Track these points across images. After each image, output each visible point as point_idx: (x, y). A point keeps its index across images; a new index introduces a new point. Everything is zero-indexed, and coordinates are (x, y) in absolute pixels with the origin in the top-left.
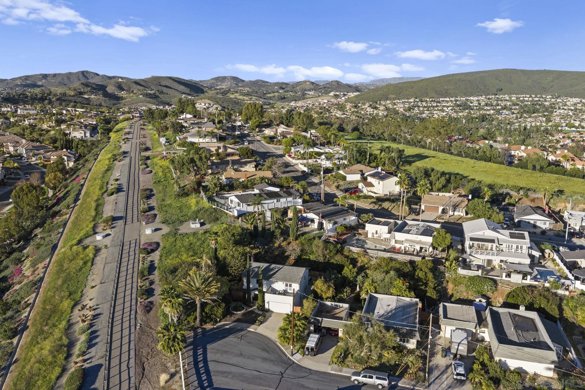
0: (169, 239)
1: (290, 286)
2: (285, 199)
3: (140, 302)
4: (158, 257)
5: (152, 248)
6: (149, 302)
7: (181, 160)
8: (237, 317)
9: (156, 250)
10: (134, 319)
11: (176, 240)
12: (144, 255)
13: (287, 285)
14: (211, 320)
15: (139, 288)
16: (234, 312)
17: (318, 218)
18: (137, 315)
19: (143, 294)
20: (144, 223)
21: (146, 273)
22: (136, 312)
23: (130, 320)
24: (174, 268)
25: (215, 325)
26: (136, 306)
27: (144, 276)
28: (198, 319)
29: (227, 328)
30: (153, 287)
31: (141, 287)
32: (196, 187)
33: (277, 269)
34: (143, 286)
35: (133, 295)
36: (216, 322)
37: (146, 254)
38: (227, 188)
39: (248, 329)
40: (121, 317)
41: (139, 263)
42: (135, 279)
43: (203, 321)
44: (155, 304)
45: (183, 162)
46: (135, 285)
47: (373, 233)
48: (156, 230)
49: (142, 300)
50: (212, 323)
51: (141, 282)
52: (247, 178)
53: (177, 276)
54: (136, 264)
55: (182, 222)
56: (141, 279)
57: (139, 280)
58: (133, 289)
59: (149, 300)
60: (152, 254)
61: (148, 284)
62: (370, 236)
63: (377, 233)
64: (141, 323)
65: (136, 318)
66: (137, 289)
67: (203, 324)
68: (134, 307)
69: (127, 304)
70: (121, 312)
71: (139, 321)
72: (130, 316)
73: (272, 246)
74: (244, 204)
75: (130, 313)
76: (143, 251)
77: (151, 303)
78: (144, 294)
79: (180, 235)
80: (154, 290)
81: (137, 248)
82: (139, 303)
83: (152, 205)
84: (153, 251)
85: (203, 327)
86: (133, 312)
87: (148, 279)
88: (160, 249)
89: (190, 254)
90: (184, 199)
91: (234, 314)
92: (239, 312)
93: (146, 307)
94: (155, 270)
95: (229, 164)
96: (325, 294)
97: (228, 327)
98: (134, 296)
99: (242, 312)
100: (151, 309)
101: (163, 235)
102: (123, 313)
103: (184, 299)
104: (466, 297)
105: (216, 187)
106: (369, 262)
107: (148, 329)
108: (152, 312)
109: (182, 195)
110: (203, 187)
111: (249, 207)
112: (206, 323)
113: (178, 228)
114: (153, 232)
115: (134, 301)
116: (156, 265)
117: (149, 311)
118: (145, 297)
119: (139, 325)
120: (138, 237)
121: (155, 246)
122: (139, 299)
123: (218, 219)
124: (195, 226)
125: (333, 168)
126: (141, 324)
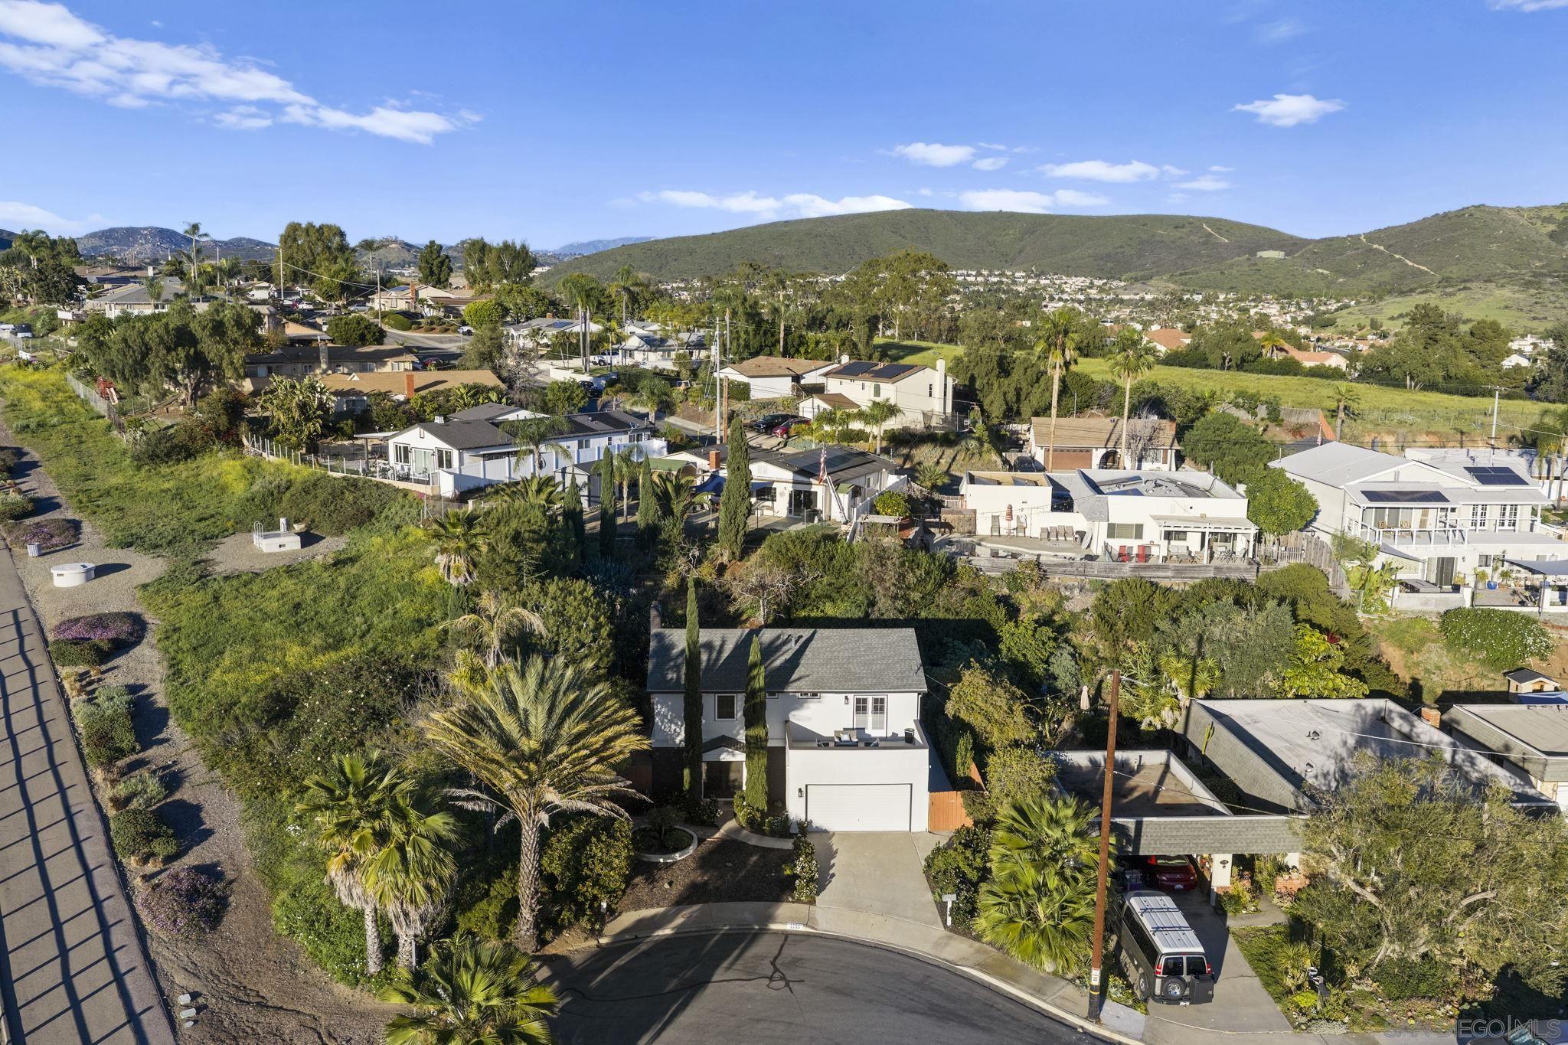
0: (181, 597)
1: (879, 707)
2: (606, 439)
3: (146, 878)
4: (161, 670)
5: (111, 634)
6: (199, 869)
7: (134, 334)
8: (682, 882)
9: (137, 643)
10: (141, 970)
11: (216, 599)
12: (82, 668)
13: (861, 707)
14: (579, 913)
15: (111, 812)
16: (653, 858)
17: (789, 475)
18: (154, 947)
19: (149, 837)
20: (32, 550)
21: (125, 738)
22: (141, 934)
23: (118, 978)
24: (277, 697)
25: (600, 933)
26: (129, 899)
27: (120, 753)
28: (526, 914)
29: (668, 940)
30: (185, 794)
31: (120, 803)
32: (224, 420)
33: (793, 647)
34: (128, 800)
35: (86, 847)
36: (600, 918)
37: (93, 663)
38: (347, 425)
39: (774, 927)
40: (54, 971)
41: (67, 702)
42: (71, 773)
43: (548, 924)
44: (230, 875)
45: (146, 345)
46: (79, 797)
47: (995, 519)
48: (102, 571)
49: (150, 868)
50: (584, 922)
51: (114, 783)
52: (417, 390)
53: (304, 729)
54: (52, 708)
55: (210, 539)
56: (108, 765)
57: (98, 775)
58: (81, 822)
59: (191, 859)
60: (120, 661)
61: (153, 786)
62: (983, 528)
63: (1010, 514)
64: (194, 985)
65: (151, 966)
66: (104, 820)
67: (548, 935)
68: (115, 908)
69: (73, 899)
70: (49, 947)
71: (180, 979)
72: (110, 954)
73: (657, 586)
74: (466, 455)
75: (107, 943)
76: (74, 650)
77: (211, 871)
78: (157, 835)
79: (227, 578)
80: (198, 808)
81: (32, 642)
82: (138, 882)
83: (42, 494)
84: (121, 647)
85: (550, 950)
86: (121, 935)
87: (140, 764)
88: (151, 638)
89: (317, 640)
90: (181, 466)
91: (656, 866)
92: (678, 856)
93: (192, 895)
94: (165, 724)
95: (317, 360)
96: (1001, 731)
97: (667, 931)
98: (95, 851)
99: (691, 850)
100: (222, 903)
101: (145, 586)
102: (64, 952)
103: (460, 814)
104: (1464, 683)
105: (308, 419)
106: (1060, 604)
107: (247, 1014)
108: (230, 920)
109: (168, 455)
110: (252, 421)
111: (491, 464)
112: (558, 930)
113: (204, 556)
114: (88, 579)
115: (106, 883)
116: (161, 701)
117: (214, 916)
118: (161, 848)
119: (185, 999)
120: (24, 603)
121: (124, 628)
122: (132, 862)
123: (371, 514)
124: (283, 544)
125: (678, 373)
126: (195, 996)
